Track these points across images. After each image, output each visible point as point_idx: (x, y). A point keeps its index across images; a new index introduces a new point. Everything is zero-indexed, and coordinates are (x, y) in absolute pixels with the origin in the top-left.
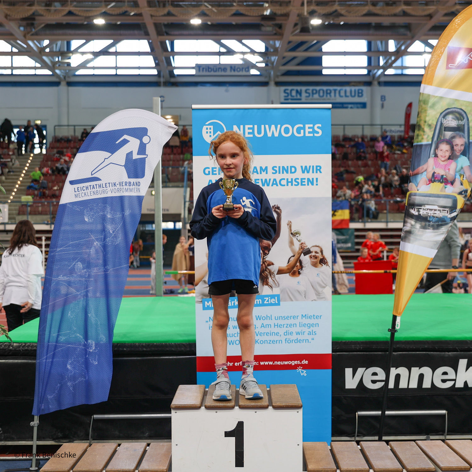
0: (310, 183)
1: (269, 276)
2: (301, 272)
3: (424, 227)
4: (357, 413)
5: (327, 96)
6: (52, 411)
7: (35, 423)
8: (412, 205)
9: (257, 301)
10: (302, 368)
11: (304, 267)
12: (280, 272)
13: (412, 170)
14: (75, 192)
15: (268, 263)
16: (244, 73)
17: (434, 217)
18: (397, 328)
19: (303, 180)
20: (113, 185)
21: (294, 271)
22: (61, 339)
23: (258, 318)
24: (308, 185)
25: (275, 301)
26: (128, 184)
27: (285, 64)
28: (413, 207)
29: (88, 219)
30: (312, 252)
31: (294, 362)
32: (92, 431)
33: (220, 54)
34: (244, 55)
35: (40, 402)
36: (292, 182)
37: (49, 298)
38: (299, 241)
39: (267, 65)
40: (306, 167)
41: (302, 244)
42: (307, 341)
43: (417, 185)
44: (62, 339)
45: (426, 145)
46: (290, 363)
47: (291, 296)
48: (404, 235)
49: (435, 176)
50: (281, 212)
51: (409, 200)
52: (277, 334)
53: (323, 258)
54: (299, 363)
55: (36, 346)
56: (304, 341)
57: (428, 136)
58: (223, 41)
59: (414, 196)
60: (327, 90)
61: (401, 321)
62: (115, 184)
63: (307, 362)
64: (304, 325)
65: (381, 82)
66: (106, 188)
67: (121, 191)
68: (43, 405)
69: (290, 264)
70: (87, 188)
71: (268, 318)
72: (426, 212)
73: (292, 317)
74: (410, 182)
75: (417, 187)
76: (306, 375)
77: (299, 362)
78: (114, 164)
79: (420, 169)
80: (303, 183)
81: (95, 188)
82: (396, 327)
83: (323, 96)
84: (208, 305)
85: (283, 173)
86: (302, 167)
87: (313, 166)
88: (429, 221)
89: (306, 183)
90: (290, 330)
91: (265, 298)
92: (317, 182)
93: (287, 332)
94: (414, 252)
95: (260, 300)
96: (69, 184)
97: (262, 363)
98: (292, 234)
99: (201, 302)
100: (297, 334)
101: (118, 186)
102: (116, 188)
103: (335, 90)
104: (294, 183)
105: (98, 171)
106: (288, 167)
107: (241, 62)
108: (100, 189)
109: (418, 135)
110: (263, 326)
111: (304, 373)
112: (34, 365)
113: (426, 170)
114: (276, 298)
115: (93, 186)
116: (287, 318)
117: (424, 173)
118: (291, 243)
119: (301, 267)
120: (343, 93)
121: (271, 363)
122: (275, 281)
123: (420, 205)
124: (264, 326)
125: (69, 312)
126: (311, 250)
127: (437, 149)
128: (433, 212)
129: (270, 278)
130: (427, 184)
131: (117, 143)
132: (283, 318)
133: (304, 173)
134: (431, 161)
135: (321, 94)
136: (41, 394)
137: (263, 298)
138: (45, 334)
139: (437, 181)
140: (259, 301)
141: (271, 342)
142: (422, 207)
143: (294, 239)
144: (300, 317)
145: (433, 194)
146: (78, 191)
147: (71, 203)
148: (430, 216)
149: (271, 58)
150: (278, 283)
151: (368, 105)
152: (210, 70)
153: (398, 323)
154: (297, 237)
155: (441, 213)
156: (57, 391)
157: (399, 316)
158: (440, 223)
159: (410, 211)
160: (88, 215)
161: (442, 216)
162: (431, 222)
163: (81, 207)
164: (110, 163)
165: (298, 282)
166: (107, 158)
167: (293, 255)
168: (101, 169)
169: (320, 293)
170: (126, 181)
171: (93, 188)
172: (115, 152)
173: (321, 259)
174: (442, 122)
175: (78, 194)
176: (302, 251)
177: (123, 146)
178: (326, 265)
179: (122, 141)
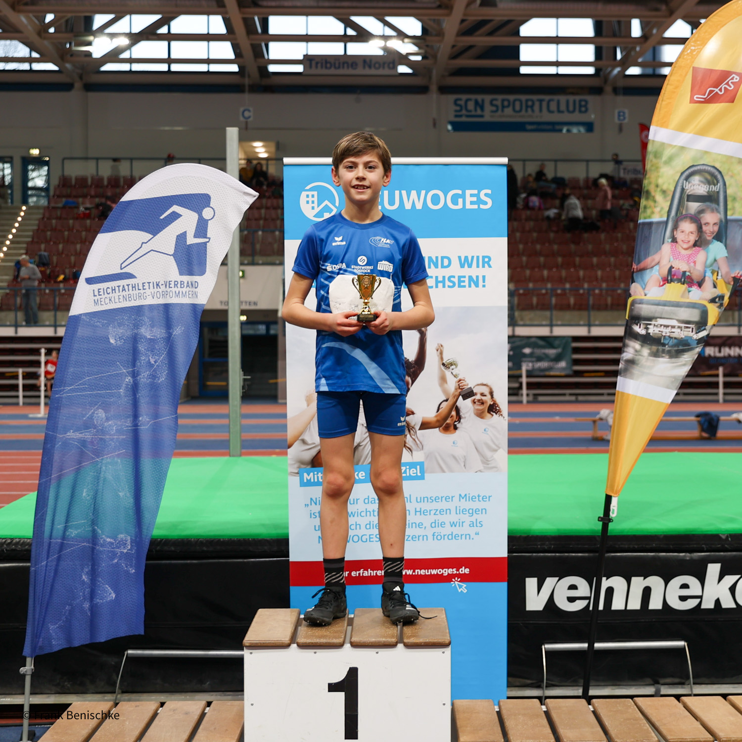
0: (472, 283)
1: (407, 432)
2: (458, 426)
3: (656, 355)
5: (526, 110)
6: (56, 649)
7: (28, 668)
8: (636, 319)
10: (459, 580)
11: (463, 418)
12: (425, 426)
13: (636, 262)
14: (95, 296)
16: (386, 71)
17: (672, 338)
18: (613, 515)
19: (462, 279)
20: (155, 286)
21: (447, 424)
22: (72, 533)
24: (470, 286)
25: (417, 473)
26: (179, 285)
28: (638, 322)
29: (116, 340)
30: (476, 394)
31: (447, 570)
33: (345, 38)
34: (386, 41)
35: (37, 635)
36: (443, 282)
37: (52, 467)
38: (455, 376)
40: (466, 258)
41: (460, 380)
42: (468, 536)
43: (644, 287)
44: (73, 533)
45: (659, 223)
46: (440, 572)
47: (442, 464)
48: (623, 366)
50: (426, 330)
51: (631, 310)
52: (419, 525)
53: (494, 404)
54: (455, 572)
55: (30, 545)
56: (463, 537)
57: (662, 209)
58: (354, 18)
59: (640, 304)
60: (527, 101)
61: (619, 503)
62: (157, 285)
63: (468, 570)
64: (463, 511)
65: (618, 88)
66: (144, 291)
67: (168, 296)
68: (41, 639)
69: (440, 413)
70: (114, 290)
72: (659, 329)
73: (444, 499)
74: (633, 281)
75: (644, 289)
76: (465, 591)
78: (157, 252)
79: (649, 260)
80: (462, 284)
81: (127, 290)
82: (611, 514)
84: (309, 478)
86: (460, 258)
87: (478, 257)
89: (466, 283)
90: (441, 518)
92: (484, 281)
93: (435, 523)
94: (639, 394)
96: (86, 283)
98: (443, 364)
99: (298, 473)
100: (452, 526)
101: (162, 288)
102: (160, 290)
103: (541, 102)
104: (447, 283)
105: (131, 263)
106: (437, 258)
107: (381, 52)
108: (134, 292)
109: (645, 207)
111: (462, 588)
113: (659, 262)
114: (418, 467)
115: (124, 286)
116: (435, 499)
117: (655, 267)
118: (443, 379)
119: (459, 418)
121: (409, 572)
122: (416, 440)
123: (650, 319)
125: (85, 490)
126: (474, 392)
127: (677, 230)
128: (669, 329)
129: (408, 436)
130: (661, 286)
131: (161, 218)
132: (429, 500)
133: (464, 267)
134: (667, 248)
136: (38, 622)
138: (45, 525)
139: (676, 280)
141: (410, 538)
142: (653, 322)
143: (448, 373)
144: (456, 499)
145: (670, 301)
146: (99, 295)
147: (87, 313)
148: (665, 336)
150: (421, 443)
152: (328, 65)
153: (614, 508)
154: (453, 369)
155: (682, 332)
156: (64, 617)
157: (614, 496)
158: (681, 348)
159: (632, 328)
160: (114, 334)
161: (684, 337)
162: (667, 346)
163: (104, 320)
164: (151, 251)
165: (454, 443)
166: (146, 241)
167: (445, 399)
168: (137, 259)
169: (489, 460)
170: (176, 280)
171: (123, 290)
172: (158, 233)
173: (490, 405)
174: (684, 187)
175: (99, 299)
176: (460, 392)
177: (172, 223)
178: (498, 415)
179: (169, 214)
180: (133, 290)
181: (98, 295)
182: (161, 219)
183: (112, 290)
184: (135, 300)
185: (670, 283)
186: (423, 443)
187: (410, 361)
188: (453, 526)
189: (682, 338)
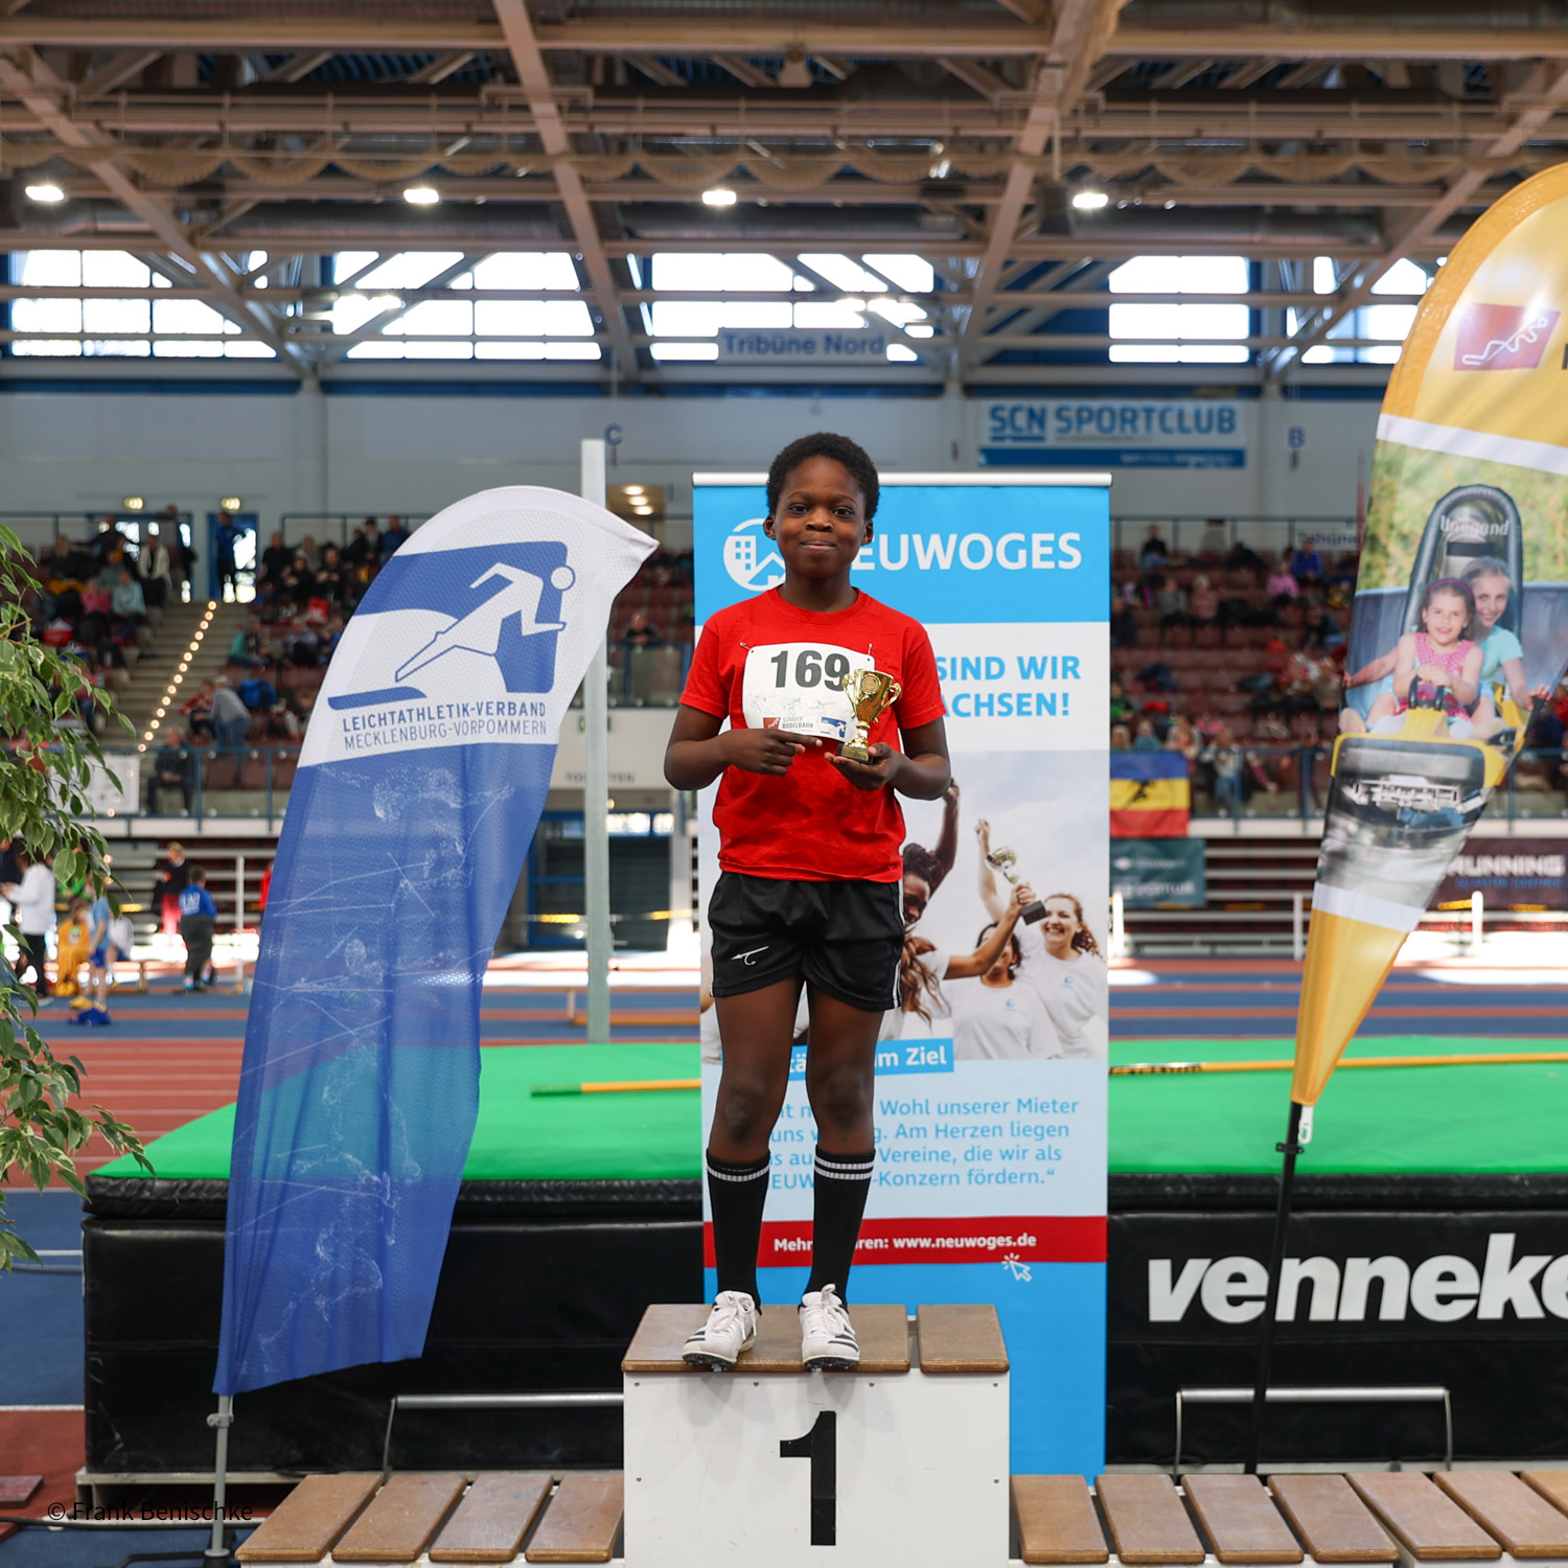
0: (1043, 707)
1: (921, 984)
2: (1016, 972)
3: (1385, 842)
4: (1178, 1395)
5: (1122, 428)
6: (269, 1382)
7: (223, 1416)
8: (1351, 776)
9: (884, 1059)
10: (1017, 1257)
11: (1025, 958)
12: (955, 971)
13: (1352, 669)
15: (917, 945)
16: (868, 356)
17: (1416, 811)
18: (1304, 1140)
19: (1025, 700)
21: (996, 969)
22: (301, 1167)
23: (890, 1108)
24: (1039, 713)
25: (939, 1060)
27: (994, 330)
28: (1354, 782)
29: (385, 811)
30: (1050, 914)
31: (994, 1239)
32: (390, 1442)
33: (793, 296)
34: (867, 301)
35: (237, 1356)
36: (990, 705)
37: (266, 1047)
38: (1011, 880)
39: (938, 332)
40: (1033, 660)
41: (1020, 888)
42: (1033, 1177)
43: (1365, 715)
44: (304, 1167)
45: (1394, 596)
46: (982, 1242)
47: (986, 1042)
48: (1325, 864)
49: (1419, 690)
50: (958, 794)
51: (1341, 759)
52: (944, 1156)
53: (1083, 931)
54: (1010, 1243)
55: (225, 1191)
56: (1026, 1178)
57: (1400, 569)
58: (804, 258)
59: (1357, 747)
60: (1124, 411)
61: (1315, 1121)
62: (465, 710)
63: (1034, 1240)
64: (1025, 1131)
65: (1291, 387)
66: (441, 721)
68: (245, 1363)
69: (984, 949)
70: (383, 719)
71: (918, 1108)
72: (1393, 795)
73: (989, 1107)
74: (1345, 705)
75: (1365, 719)
76: (1028, 1279)
77: (1008, 1241)
78: (465, 648)
79: (1375, 667)
80: (1025, 709)
81: (407, 719)
82: (1300, 1137)
83: (1112, 428)
85: (964, 677)
86: (1020, 660)
87: (1054, 659)
88: (1401, 824)
89: (1033, 708)
90: (985, 1144)
91: (909, 1050)
92: (1065, 704)
93: (973, 1152)
94: (1355, 916)
95: (895, 1055)
97: (899, 1243)
98: (989, 858)
99: (719, 1059)
100: (1004, 1158)
101: (474, 715)
103: (1149, 411)
104: (997, 707)
105: (416, 670)
106: (978, 660)
107: (859, 323)
108: (421, 723)
109: (1369, 567)
110: (901, 1131)
111: (1023, 1272)
112: (219, 1245)
113: (1393, 670)
114: (942, 1048)
115: (401, 713)
116: (974, 1108)
117: (1385, 679)
118: (989, 886)
119: (1018, 957)
120: (1172, 421)
121: (925, 1243)
122: (939, 998)
123: (1375, 776)
124: (904, 1133)
125: (326, 1089)
126: (1047, 909)
127: (1427, 610)
128: (1412, 795)
129: (924, 991)
130: (1396, 714)
131: (474, 586)
132: (963, 1110)
133: (1028, 678)
134: (1408, 643)
135: (1106, 422)
136: (241, 1330)
137: (901, 1048)
138: (252, 1154)
139: (1425, 702)
140: (892, 1059)
141: (926, 1181)
142: (1381, 782)
143: (997, 875)
144: (1013, 1107)
145: (1413, 743)
146: (355, 729)
147: (332, 763)
148: (1403, 808)
149: (951, 312)
150: (947, 1003)
151: (1251, 458)
152: (762, 346)
153: (1306, 1127)
154: (1006, 867)
155: (1436, 800)
156: (286, 1323)
157: (1308, 1106)
158: (1433, 829)
159: (1343, 794)
160: (384, 801)
161: (1438, 809)
162: (1407, 827)
163: (363, 775)
164: (452, 648)
165: (1008, 1004)
166: (443, 630)
167: (992, 922)
168: (426, 663)
169: (1074, 1035)
170: (500, 700)
171: (400, 720)
172: (467, 614)
173: (1076, 934)
174: (1442, 527)
175: (355, 737)
176: (1020, 911)
177: (493, 595)
178: (1090, 953)
179: (488, 580)
180: (419, 720)
181: (352, 729)
182: (473, 590)
183: (380, 719)
184: (422, 738)
185: (1414, 708)
186: (951, 1004)
187: (928, 851)
188: (1007, 1158)
189: (1435, 811)
